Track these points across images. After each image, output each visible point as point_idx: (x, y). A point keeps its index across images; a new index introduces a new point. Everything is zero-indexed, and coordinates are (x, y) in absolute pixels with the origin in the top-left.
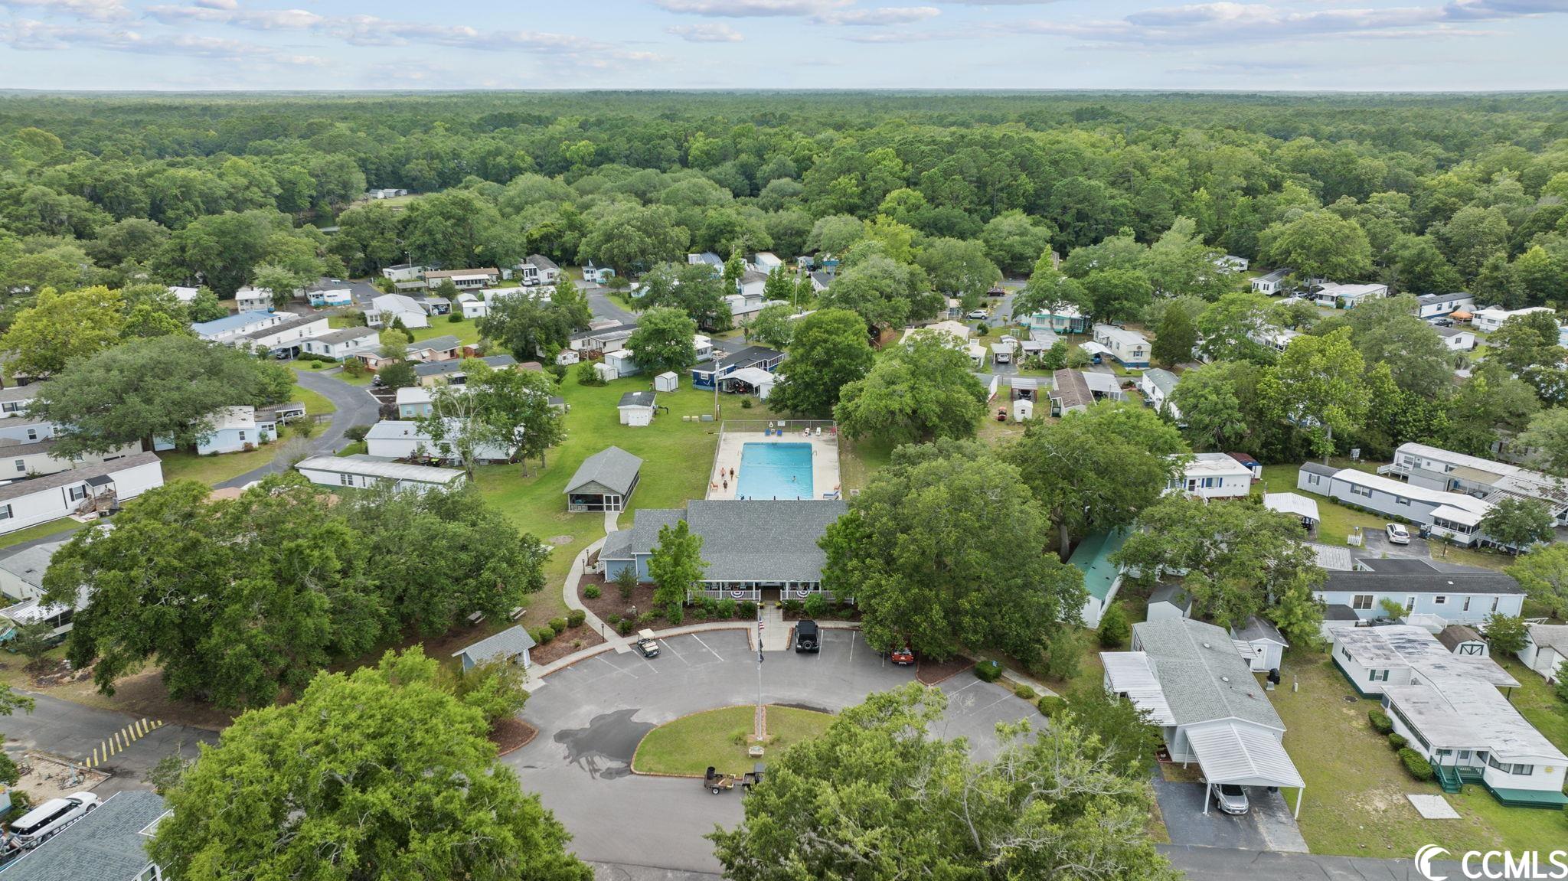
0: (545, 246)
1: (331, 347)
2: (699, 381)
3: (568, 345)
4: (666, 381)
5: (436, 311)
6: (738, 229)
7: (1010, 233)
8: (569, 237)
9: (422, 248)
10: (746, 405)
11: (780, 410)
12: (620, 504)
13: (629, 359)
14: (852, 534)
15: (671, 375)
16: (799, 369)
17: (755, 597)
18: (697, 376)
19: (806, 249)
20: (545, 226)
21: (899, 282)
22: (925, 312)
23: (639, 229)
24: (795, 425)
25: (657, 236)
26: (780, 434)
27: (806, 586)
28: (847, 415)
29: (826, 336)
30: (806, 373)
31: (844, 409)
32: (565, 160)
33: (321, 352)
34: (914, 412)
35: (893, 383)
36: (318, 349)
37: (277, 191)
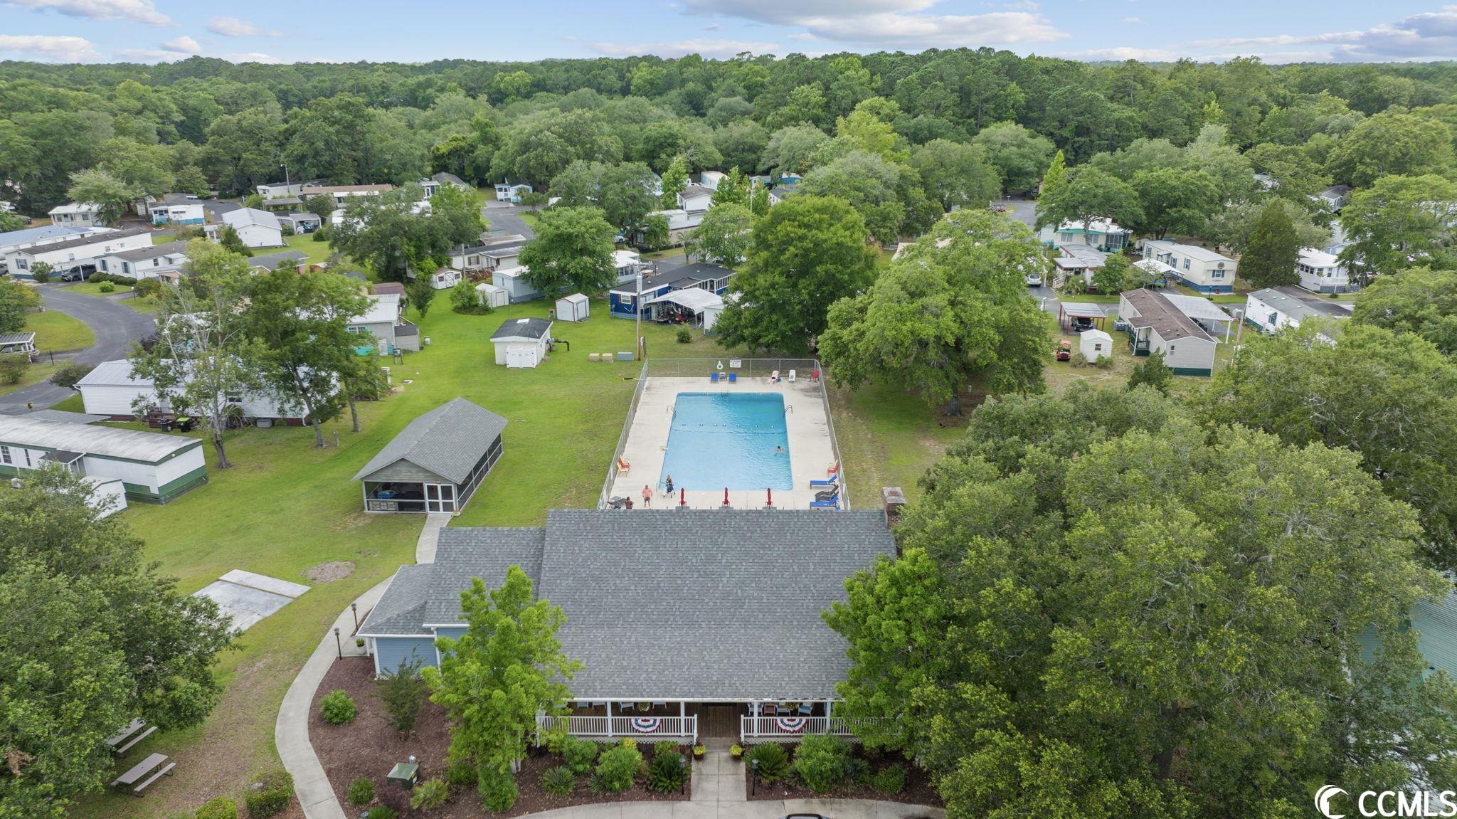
0: (454, 163)
1: (131, 265)
2: (619, 307)
3: (449, 263)
4: (573, 305)
5: (301, 229)
6: (681, 142)
7: (1004, 145)
8: (482, 151)
9: (301, 159)
10: (684, 339)
11: (734, 344)
12: (455, 500)
13: (524, 278)
14: (914, 607)
15: (579, 298)
16: (762, 280)
17: (685, 731)
18: (615, 298)
19: (760, 167)
20: (455, 139)
21: (887, 185)
22: (919, 226)
23: (561, 136)
24: (755, 368)
25: (583, 144)
26: (733, 379)
27: (794, 711)
28: (841, 349)
29: (802, 231)
30: (773, 286)
31: (835, 338)
32: (499, 91)
33: (119, 272)
34: (959, 341)
35: (922, 294)
36: (115, 268)
37: (178, 117)
